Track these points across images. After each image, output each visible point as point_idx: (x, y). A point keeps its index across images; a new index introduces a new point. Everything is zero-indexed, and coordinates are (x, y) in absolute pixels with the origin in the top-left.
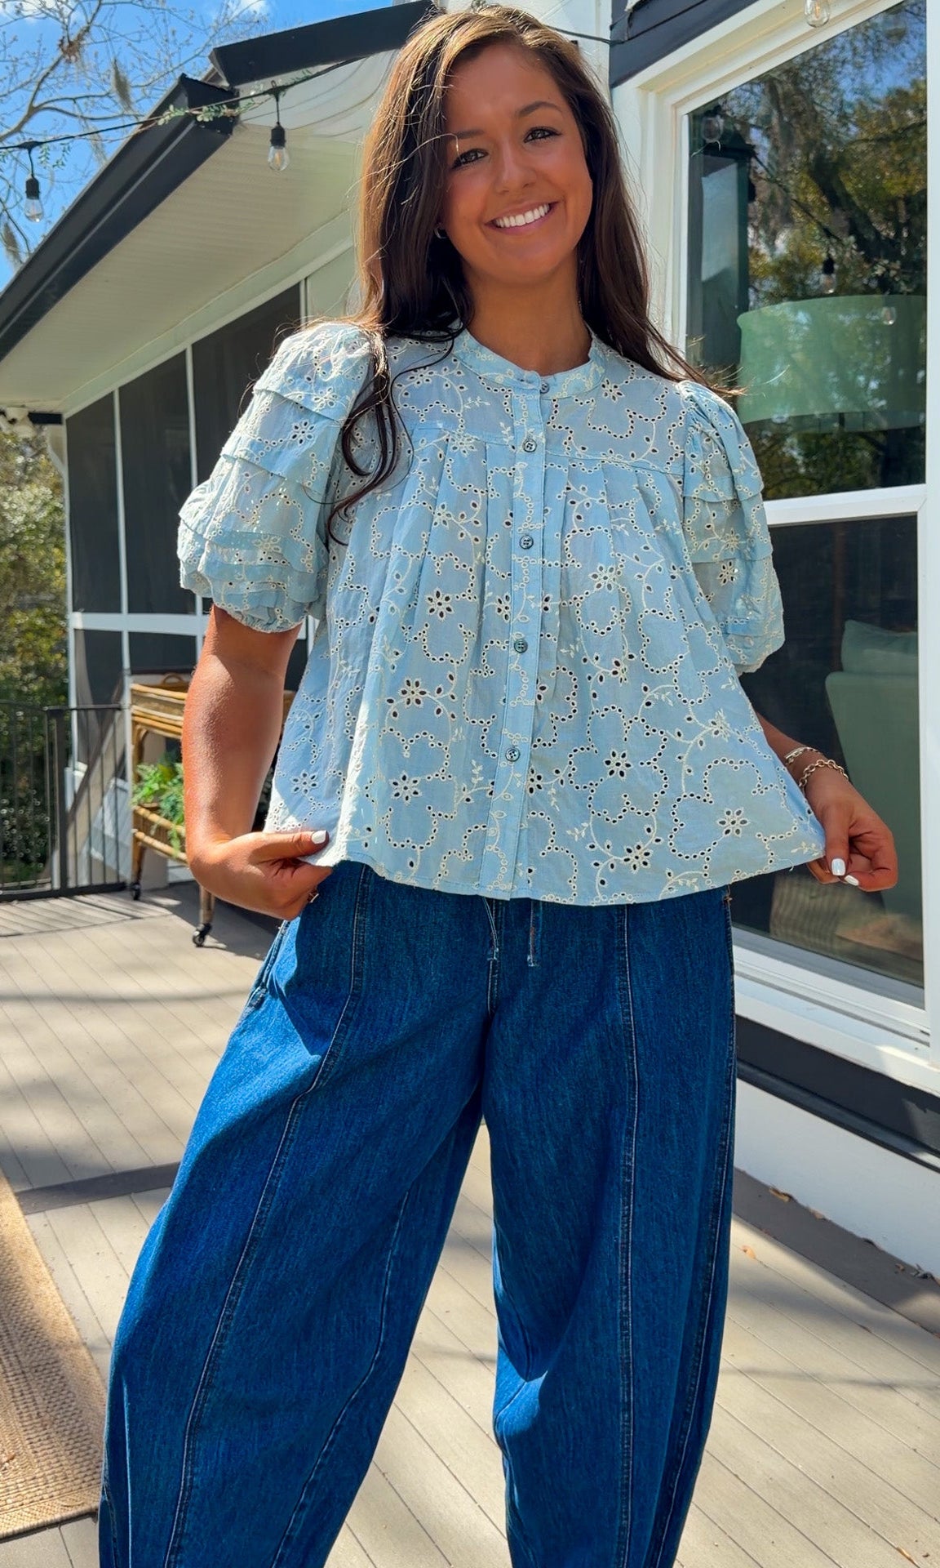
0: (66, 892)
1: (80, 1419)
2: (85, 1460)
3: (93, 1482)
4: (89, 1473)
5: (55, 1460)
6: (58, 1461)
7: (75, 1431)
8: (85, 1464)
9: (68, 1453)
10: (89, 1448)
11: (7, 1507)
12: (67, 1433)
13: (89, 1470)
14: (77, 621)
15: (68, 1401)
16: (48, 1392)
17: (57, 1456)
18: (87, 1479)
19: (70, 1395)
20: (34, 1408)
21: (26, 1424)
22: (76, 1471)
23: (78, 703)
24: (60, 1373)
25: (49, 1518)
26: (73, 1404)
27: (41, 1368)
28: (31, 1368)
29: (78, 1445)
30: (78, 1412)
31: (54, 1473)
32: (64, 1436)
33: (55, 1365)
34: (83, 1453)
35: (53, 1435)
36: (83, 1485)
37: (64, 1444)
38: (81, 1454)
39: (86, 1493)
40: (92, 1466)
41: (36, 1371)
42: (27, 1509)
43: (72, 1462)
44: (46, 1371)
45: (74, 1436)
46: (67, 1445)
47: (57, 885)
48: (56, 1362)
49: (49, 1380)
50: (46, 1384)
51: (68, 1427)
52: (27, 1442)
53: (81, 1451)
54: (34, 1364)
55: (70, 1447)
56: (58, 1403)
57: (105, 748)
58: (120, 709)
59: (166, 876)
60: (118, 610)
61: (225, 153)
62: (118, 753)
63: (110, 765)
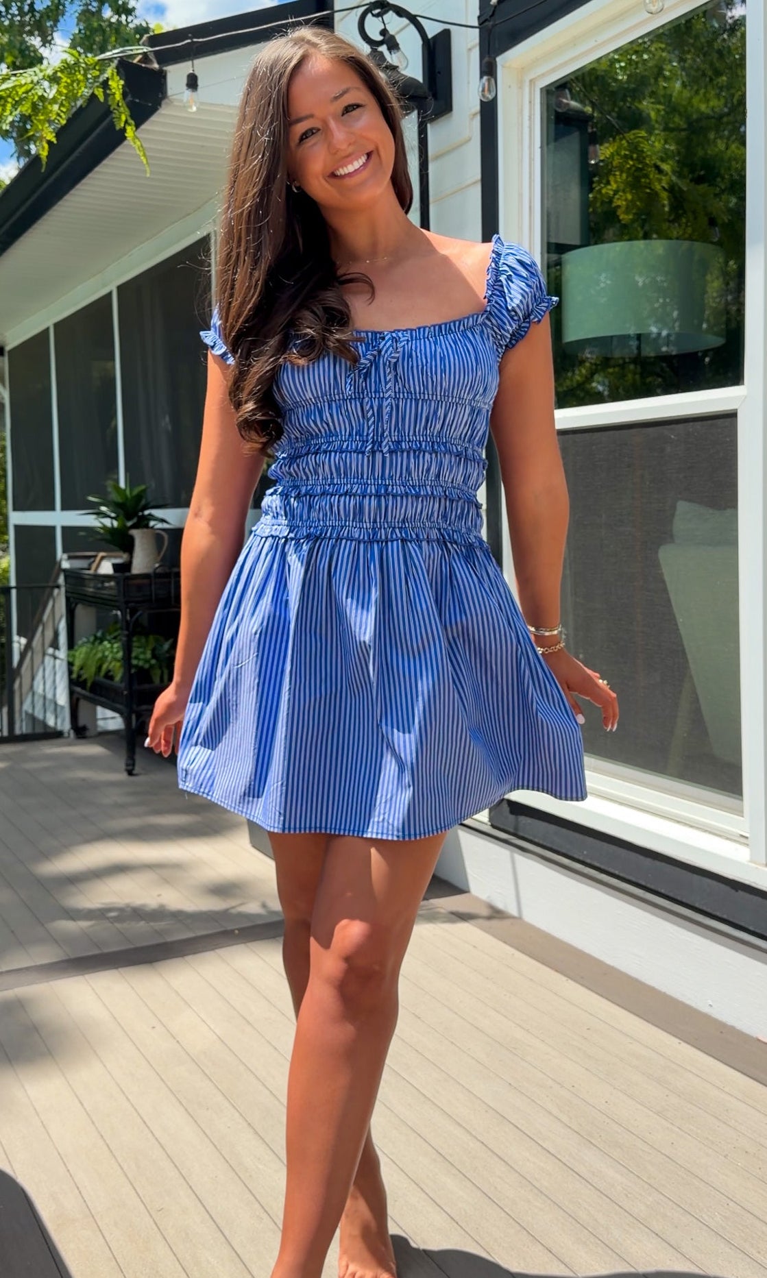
0: (13, 739)
14: (17, 518)
23: (17, 583)
47: (5, 733)
57: (45, 618)
58: (58, 587)
59: (96, 726)
60: (52, 508)
61: (155, 123)
62: (56, 622)
63: (49, 634)
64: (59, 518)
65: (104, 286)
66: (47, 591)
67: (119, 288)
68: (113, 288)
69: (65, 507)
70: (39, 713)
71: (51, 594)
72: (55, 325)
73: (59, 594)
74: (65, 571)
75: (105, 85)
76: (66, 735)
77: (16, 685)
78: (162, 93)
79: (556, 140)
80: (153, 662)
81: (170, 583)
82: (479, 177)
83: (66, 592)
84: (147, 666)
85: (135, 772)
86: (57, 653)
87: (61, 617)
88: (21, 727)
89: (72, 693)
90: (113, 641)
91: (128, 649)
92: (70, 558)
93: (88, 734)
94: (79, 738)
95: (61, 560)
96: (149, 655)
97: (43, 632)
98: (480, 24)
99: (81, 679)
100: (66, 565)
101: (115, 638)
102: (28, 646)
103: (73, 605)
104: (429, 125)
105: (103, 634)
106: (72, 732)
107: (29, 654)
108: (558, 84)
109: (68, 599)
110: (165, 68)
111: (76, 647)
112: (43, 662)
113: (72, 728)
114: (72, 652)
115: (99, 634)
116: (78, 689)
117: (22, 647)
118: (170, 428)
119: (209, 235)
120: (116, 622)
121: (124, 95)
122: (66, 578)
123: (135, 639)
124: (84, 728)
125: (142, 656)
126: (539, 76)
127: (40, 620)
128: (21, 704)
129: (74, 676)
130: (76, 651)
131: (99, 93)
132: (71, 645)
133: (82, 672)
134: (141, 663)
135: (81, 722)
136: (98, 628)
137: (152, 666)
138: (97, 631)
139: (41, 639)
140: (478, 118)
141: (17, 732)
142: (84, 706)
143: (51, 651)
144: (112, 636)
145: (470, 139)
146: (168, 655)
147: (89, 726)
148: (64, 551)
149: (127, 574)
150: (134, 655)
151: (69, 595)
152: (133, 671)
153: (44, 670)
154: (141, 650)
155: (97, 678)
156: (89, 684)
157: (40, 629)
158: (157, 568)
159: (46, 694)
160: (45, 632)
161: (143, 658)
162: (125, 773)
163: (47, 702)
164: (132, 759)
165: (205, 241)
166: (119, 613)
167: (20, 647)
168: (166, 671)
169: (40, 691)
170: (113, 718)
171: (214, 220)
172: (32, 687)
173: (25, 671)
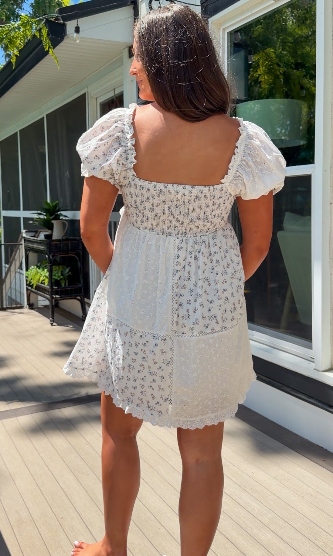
0: (2, 309)
14: (4, 213)
23: (4, 243)
57: (16, 257)
58: (21, 244)
59: (37, 303)
60: (19, 210)
61: (61, 46)
62: (21, 259)
63: (18, 265)
64: (22, 214)
65: (41, 115)
66: (17, 246)
67: (47, 115)
68: (44, 115)
69: (24, 210)
70: (13, 297)
71: (19, 248)
72: (20, 131)
73: (22, 247)
74: (24, 238)
75: (40, 31)
76: (25, 307)
77: (4, 286)
78: (64, 33)
79: (234, 54)
80: (62, 277)
81: (69, 243)
83: (25, 247)
84: (59, 279)
85: (54, 324)
86: (21, 271)
87: (23, 256)
88: (6, 304)
89: (27, 289)
90: (45, 268)
91: (51, 272)
92: (26, 232)
93: (34, 307)
94: (30, 309)
95: (22, 233)
96: (60, 274)
98: (201, 4)
99: (31, 284)
100: (24, 235)
101: (46, 266)
102: (9, 269)
103: (28, 252)
105: (41, 265)
106: (27, 306)
107: (9, 273)
108: (235, 30)
109: (25, 250)
110: (66, 23)
111: (29, 270)
112: (15, 276)
113: (28, 304)
114: (27, 272)
115: (39, 265)
116: (30, 288)
118: (69, 176)
119: (85, 94)
120: (46, 260)
121: (48, 35)
122: (25, 240)
123: (54, 267)
124: (33, 305)
125: (57, 275)
126: (226, 27)
127: (14, 259)
128: (6, 293)
129: (28, 283)
130: (29, 272)
131: (37, 34)
132: (27, 269)
133: (32, 281)
134: (56, 278)
135: (31, 302)
136: (38, 262)
137: (61, 279)
138: (38, 264)
139: (14, 266)
141: (5, 306)
142: (32, 296)
143: (19, 270)
144: (44, 266)
146: (68, 274)
147: (34, 303)
148: (24, 229)
149: (51, 239)
150: (53, 274)
151: (26, 248)
152: (53, 281)
153: (16, 280)
154: (56, 272)
155: (38, 283)
156: (34, 287)
157: (14, 262)
158: (63, 237)
159: (17, 289)
160: (16, 263)
161: (57, 276)
162: (50, 325)
163: (17, 293)
164: (53, 318)
165: (84, 96)
166: (47, 256)
167: (5, 269)
168: (67, 281)
169: (14, 287)
170: (45, 300)
171: (87, 87)
172: (10, 287)
173: (8, 280)
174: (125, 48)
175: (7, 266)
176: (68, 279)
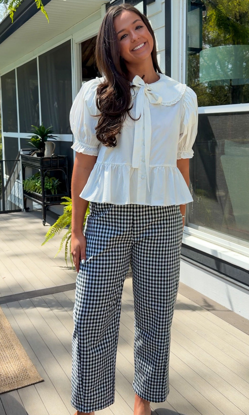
0: (5, 212)
1: (20, 361)
2: (23, 372)
3: (25, 378)
4: (24, 376)
5: (14, 372)
6: (15, 373)
7: (19, 364)
8: (23, 373)
9: (17, 370)
10: (23, 369)
11: (2, 385)
12: (17, 365)
13: (24, 375)
14: (4, 134)
15: (16, 356)
16: (11, 354)
17: (15, 371)
18: (23, 377)
19: (17, 355)
20: (7, 358)
21: (5, 362)
22: (20, 375)
23: (5, 159)
24: (13, 348)
25: (14, 388)
26: (18, 357)
27: (8, 347)
28: (5, 347)
29: (20, 368)
30: (19, 359)
31: (14, 376)
32: (16, 366)
33: (12, 346)
34: (22, 370)
35: (13, 365)
36: (23, 379)
37: (16, 368)
38: (21, 371)
39: (23, 381)
40: (25, 374)
41: (7, 348)
42: (8, 386)
43: (19, 373)
44: (9, 348)
45: (19, 366)
46: (17, 368)
47: (2, 210)
48: (12, 345)
49: (10, 350)
50: (10, 352)
51: (17, 363)
52: (6, 367)
53: (21, 370)
54: (6, 346)
55: (18, 369)
56: (14, 357)
57: (15, 170)
58: (19, 160)
59: (33, 209)
60: (17, 132)
62: (19, 172)
63: (16, 176)
64: (19, 135)
65: (34, 56)
66: (15, 161)
67: (39, 56)
68: (37, 56)
69: (21, 132)
70: (13, 201)
72: (17, 68)
73: (19, 162)
74: (21, 155)
76: (23, 211)
77: (5, 192)
81: (57, 160)
82: (164, 25)
83: (22, 162)
84: (49, 188)
85: (46, 225)
86: (19, 181)
87: (20, 170)
89: (24, 196)
91: (43, 183)
92: (23, 150)
93: (30, 210)
94: (26, 212)
95: (20, 151)
97: (14, 175)
99: (27, 192)
100: (22, 153)
101: (39, 178)
102: (9, 180)
103: (25, 167)
104: (147, 6)
105: (35, 177)
106: (24, 209)
107: (10, 182)
109: (22, 165)
111: (25, 180)
112: (14, 185)
115: (33, 177)
116: (26, 195)
117: (7, 180)
118: (57, 106)
119: (70, 40)
120: (39, 173)
122: (22, 157)
124: (28, 208)
127: (13, 171)
128: (7, 198)
129: (25, 190)
136: (33, 175)
137: (51, 189)
139: (13, 177)
140: (164, 4)
141: (6, 210)
142: (28, 201)
143: (17, 180)
145: (161, 11)
146: (56, 185)
147: (30, 208)
148: (21, 148)
149: (43, 157)
150: (45, 185)
152: (45, 190)
153: (15, 187)
154: (47, 183)
157: (13, 174)
158: (53, 155)
159: (15, 195)
160: (15, 175)
161: (48, 186)
162: (43, 225)
163: (16, 198)
164: (45, 220)
165: (69, 42)
166: (40, 170)
167: (6, 179)
168: (56, 191)
169: (14, 194)
170: (38, 205)
171: (72, 35)
172: (11, 193)
173: (8, 188)
174: (103, 5)
175: (8, 176)
176: (57, 189)
